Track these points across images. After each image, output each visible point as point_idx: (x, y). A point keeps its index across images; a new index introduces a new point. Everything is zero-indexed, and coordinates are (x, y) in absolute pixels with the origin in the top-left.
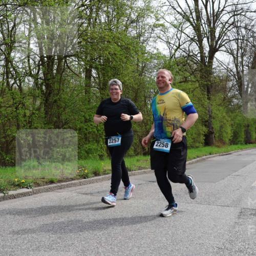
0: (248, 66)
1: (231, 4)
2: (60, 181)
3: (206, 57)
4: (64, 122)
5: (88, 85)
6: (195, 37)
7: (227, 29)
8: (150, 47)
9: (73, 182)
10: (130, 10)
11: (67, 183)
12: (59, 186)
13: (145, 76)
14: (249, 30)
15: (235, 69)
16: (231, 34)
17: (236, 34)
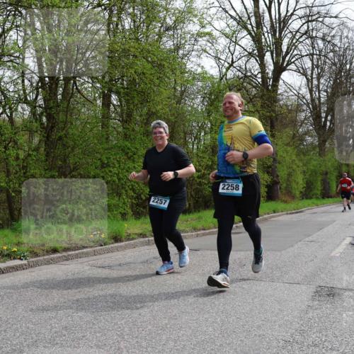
0: (326, 91)
1: (304, 6)
2: (66, 250)
3: (268, 78)
4: (72, 167)
5: (106, 116)
6: (254, 50)
7: (298, 40)
8: (192, 65)
9: (85, 250)
10: (165, 12)
11: (77, 252)
12: (65, 256)
13: (185, 104)
14: (329, 42)
15: (309, 95)
16: (304, 48)
17: (311, 48)
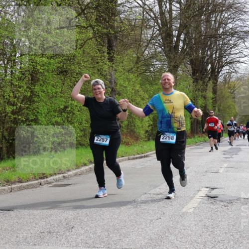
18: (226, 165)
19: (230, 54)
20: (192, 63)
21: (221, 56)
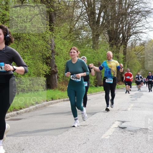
18: (132, 105)
19: (135, 27)
20: (109, 33)
21: (129, 28)
